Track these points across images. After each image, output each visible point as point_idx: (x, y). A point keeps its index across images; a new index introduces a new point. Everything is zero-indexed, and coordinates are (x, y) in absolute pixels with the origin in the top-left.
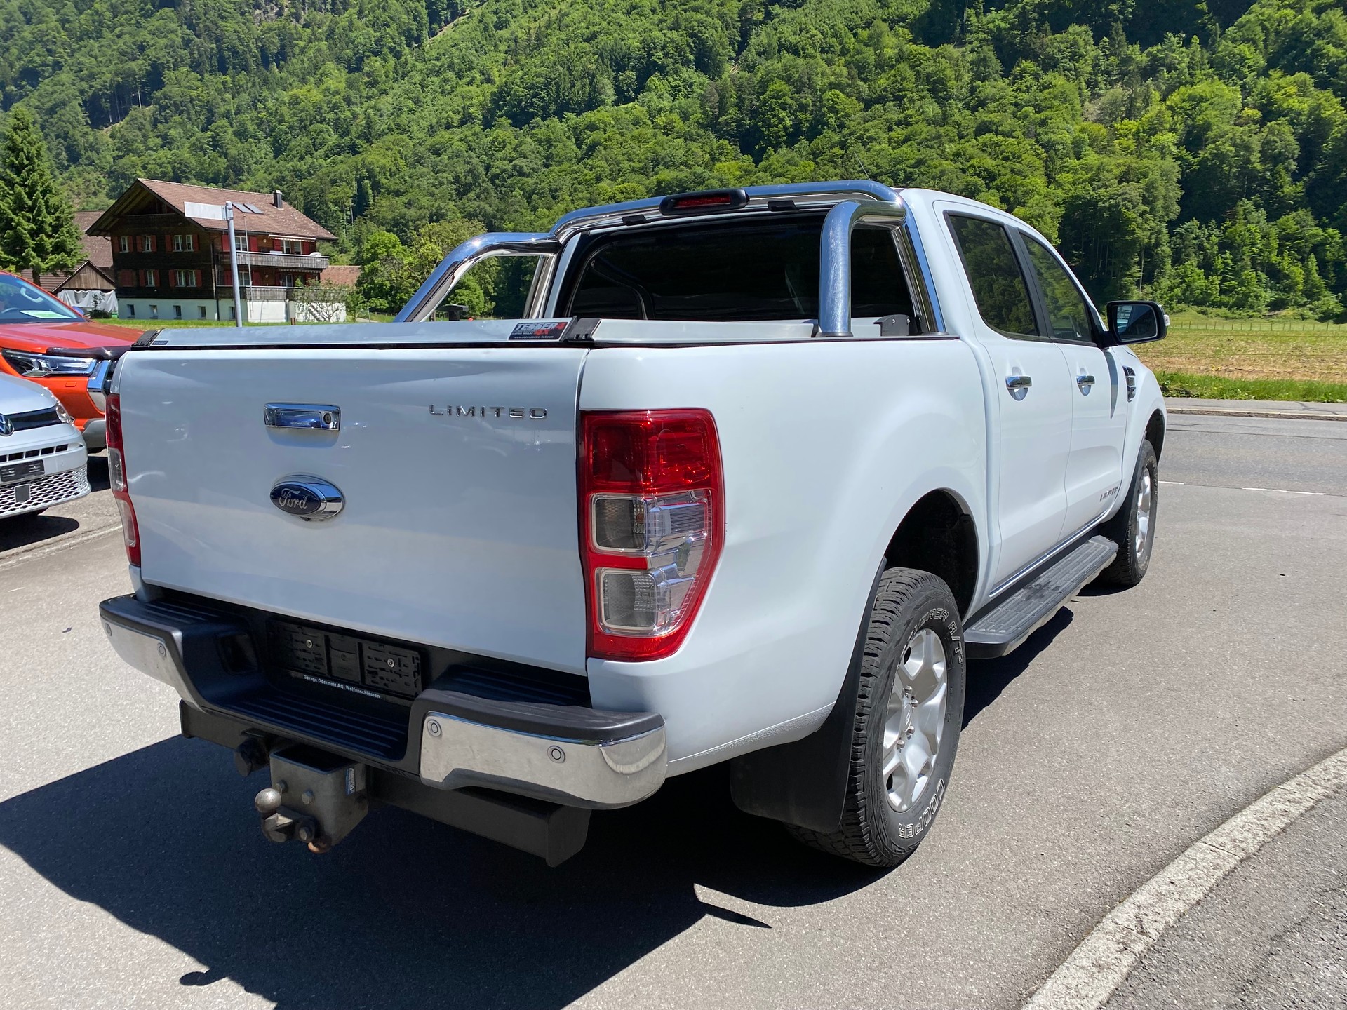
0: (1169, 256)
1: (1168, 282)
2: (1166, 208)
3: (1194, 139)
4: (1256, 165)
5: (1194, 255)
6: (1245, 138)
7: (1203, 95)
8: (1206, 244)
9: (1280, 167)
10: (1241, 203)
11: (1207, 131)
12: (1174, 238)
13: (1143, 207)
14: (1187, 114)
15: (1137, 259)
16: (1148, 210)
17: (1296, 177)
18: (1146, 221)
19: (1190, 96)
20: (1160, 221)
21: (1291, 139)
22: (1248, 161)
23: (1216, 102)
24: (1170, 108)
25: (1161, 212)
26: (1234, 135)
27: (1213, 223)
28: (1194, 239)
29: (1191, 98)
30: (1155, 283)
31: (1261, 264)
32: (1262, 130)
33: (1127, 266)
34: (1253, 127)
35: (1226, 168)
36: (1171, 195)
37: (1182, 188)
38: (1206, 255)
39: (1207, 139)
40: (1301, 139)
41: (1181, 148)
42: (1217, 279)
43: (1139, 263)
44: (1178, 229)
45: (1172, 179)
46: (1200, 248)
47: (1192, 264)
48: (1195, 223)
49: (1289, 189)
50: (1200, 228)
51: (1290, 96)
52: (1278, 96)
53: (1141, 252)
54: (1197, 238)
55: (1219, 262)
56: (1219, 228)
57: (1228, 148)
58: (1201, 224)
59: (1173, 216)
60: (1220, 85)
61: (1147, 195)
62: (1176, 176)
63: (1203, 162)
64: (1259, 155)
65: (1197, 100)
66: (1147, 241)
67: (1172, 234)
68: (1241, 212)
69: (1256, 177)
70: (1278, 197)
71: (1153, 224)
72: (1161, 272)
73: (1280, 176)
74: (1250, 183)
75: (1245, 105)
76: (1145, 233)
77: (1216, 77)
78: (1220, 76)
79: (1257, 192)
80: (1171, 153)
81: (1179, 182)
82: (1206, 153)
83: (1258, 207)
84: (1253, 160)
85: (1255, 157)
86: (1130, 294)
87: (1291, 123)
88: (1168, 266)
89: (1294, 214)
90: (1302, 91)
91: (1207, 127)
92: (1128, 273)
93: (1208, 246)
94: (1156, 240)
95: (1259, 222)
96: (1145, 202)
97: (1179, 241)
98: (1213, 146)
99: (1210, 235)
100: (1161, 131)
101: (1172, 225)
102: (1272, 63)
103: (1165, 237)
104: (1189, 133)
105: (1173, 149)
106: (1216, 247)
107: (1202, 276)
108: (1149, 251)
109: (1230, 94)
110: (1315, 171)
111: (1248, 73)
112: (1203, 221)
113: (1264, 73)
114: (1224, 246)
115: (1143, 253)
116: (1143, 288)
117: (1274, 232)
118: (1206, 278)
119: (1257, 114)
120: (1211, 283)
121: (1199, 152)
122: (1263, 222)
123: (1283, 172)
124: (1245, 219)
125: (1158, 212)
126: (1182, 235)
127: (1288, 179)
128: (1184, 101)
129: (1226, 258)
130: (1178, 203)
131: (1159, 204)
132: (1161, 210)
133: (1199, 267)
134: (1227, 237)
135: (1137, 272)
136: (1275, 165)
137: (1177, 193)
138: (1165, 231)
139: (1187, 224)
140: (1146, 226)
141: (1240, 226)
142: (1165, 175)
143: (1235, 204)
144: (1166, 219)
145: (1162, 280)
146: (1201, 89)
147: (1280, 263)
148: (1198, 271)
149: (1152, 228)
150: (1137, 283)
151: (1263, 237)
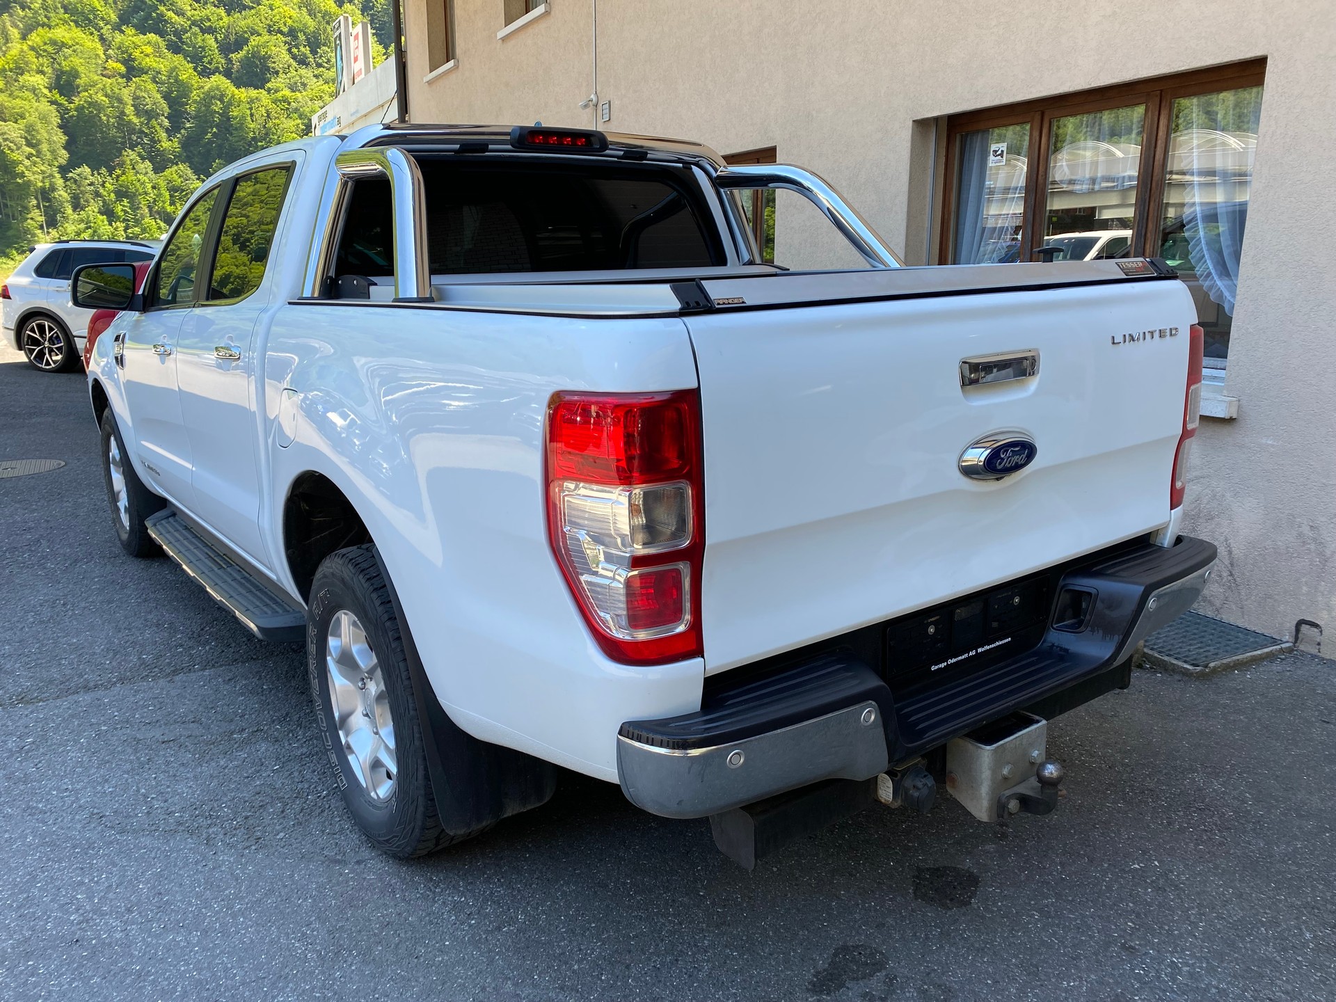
0: (68, 201)
1: (74, 228)
2: (53, 152)
3: (65, 84)
4: (131, 117)
5: (93, 201)
6: (117, 91)
7: (63, 40)
8: (101, 190)
9: (154, 122)
10: (126, 154)
11: (76, 78)
12: (68, 183)
13: (28, 150)
14: (53, 58)
15: (34, 202)
16: (34, 153)
17: (170, 132)
18: (35, 164)
19: (50, 39)
20: (49, 165)
21: (159, 96)
22: (123, 113)
23: (79, 51)
24: (32, 48)
25: (49, 156)
26: (104, 85)
27: (103, 170)
28: (89, 185)
29: (53, 42)
30: (60, 228)
31: (158, 213)
32: (129, 84)
33: (26, 209)
34: (120, 80)
35: (104, 118)
36: (55, 139)
37: (65, 133)
38: (104, 201)
39: (78, 87)
40: (166, 97)
41: (54, 92)
42: (121, 226)
43: (38, 207)
44: (71, 175)
45: (51, 123)
46: (97, 194)
47: (93, 209)
48: (86, 170)
49: (168, 145)
50: (93, 175)
51: (147, 55)
52: (137, 54)
53: (37, 195)
54: (91, 184)
55: (119, 209)
56: (110, 175)
57: (100, 98)
58: (92, 171)
59: (63, 162)
60: (78, 33)
61: (29, 137)
62: (55, 120)
63: (80, 109)
64: (132, 108)
65: (59, 46)
66: (40, 184)
67: (66, 179)
68: (129, 162)
69: (135, 129)
70: (158, 150)
71: (43, 168)
72: (64, 217)
73: (156, 131)
74: (129, 136)
75: (108, 57)
76: (36, 176)
77: (72, 24)
78: (76, 22)
79: (139, 144)
80: (45, 96)
81: (60, 127)
82: (80, 100)
83: (143, 159)
84: (127, 112)
85: (129, 110)
86: (36, 238)
87: (154, 81)
88: (69, 210)
89: (175, 168)
90: (157, 52)
91: (75, 74)
92: (29, 216)
93: (105, 193)
94: (50, 185)
95: (147, 173)
96: (29, 144)
97: (74, 186)
98: (86, 94)
99: (104, 182)
100: (28, 72)
101: (64, 170)
102: (124, 19)
103: (59, 182)
104: (58, 78)
105: (46, 91)
106: (112, 195)
107: (106, 222)
108: (46, 195)
109: (90, 43)
110: (185, 129)
111: (102, 25)
112: (95, 168)
113: (117, 28)
114: (121, 194)
115: (40, 197)
116: (48, 233)
117: (162, 184)
118: (111, 225)
119: (123, 69)
120: (116, 229)
121: (73, 98)
122: (151, 173)
123: (158, 128)
124: (134, 168)
125: (46, 156)
126: (75, 181)
127: (164, 135)
128: (45, 44)
129: (124, 206)
130: (65, 148)
131: (44, 147)
132: (48, 154)
133: (102, 214)
134: (121, 186)
135: (37, 216)
136: (149, 120)
137: (60, 138)
138: (58, 176)
139: (79, 170)
140: (36, 169)
141: (131, 176)
142: (44, 118)
143: (121, 155)
144: (56, 164)
145: (67, 225)
146: (60, 33)
147: (174, 212)
148: (101, 217)
149: (43, 172)
150: (41, 227)
151: (154, 188)
